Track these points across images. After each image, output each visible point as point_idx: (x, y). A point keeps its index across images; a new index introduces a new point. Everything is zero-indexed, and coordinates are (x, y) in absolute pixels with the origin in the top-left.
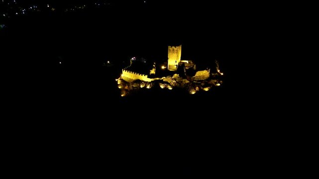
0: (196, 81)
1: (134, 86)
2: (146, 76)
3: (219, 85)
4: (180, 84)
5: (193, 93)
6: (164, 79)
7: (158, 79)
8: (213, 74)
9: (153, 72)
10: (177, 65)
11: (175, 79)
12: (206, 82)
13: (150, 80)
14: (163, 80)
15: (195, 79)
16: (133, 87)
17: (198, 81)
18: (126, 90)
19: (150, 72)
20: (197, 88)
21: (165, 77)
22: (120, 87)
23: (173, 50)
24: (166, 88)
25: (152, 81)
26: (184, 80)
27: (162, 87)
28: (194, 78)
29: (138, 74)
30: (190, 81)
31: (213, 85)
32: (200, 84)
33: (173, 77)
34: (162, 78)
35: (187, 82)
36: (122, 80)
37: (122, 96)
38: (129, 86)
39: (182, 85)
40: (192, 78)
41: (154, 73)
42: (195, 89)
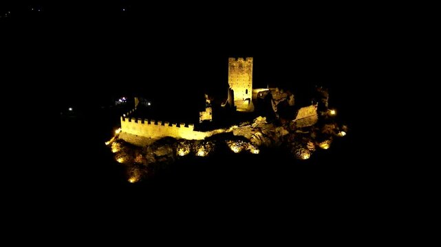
0: (299, 129)
1: (159, 153)
2: (191, 127)
3: (343, 134)
4: (271, 138)
5: (306, 156)
6: (235, 129)
7: (220, 131)
8: (323, 114)
9: (206, 115)
10: (249, 99)
11: (259, 129)
12: (318, 130)
13: (201, 136)
14: (232, 132)
15: (298, 126)
16: (155, 156)
17: (304, 129)
18: (140, 166)
19: (199, 116)
20: (311, 146)
21: (236, 127)
22: (120, 160)
23: (241, 66)
24: (245, 153)
25: (207, 139)
26: (277, 129)
27: (235, 149)
28: (295, 123)
29: (166, 125)
30: (291, 132)
31: (332, 135)
32: (309, 135)
33: (254, 125)
34: (231, 129)
35: (285, 132)
36: (120, 142)
37: (132, 181)
38: (144, 155)
39: (276, 140)
40: (291, 124)
41: (210, 117)
42: (307, 148)
